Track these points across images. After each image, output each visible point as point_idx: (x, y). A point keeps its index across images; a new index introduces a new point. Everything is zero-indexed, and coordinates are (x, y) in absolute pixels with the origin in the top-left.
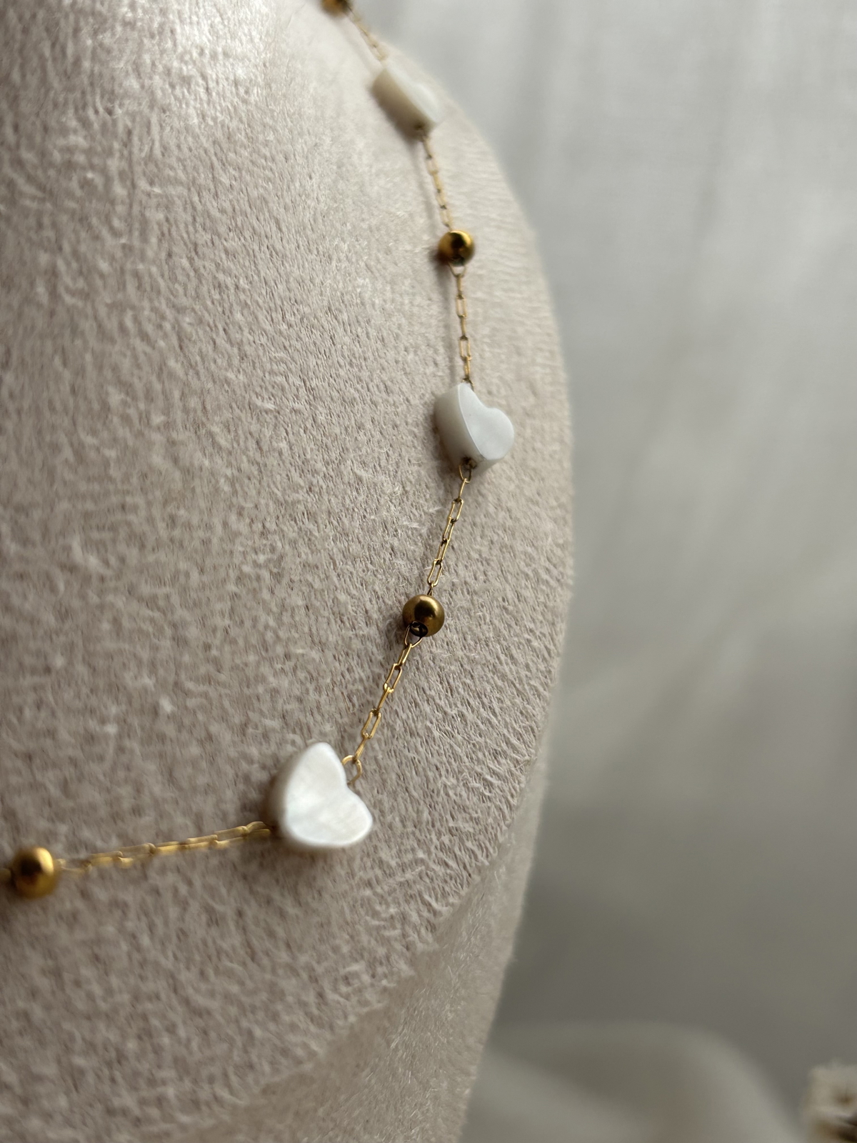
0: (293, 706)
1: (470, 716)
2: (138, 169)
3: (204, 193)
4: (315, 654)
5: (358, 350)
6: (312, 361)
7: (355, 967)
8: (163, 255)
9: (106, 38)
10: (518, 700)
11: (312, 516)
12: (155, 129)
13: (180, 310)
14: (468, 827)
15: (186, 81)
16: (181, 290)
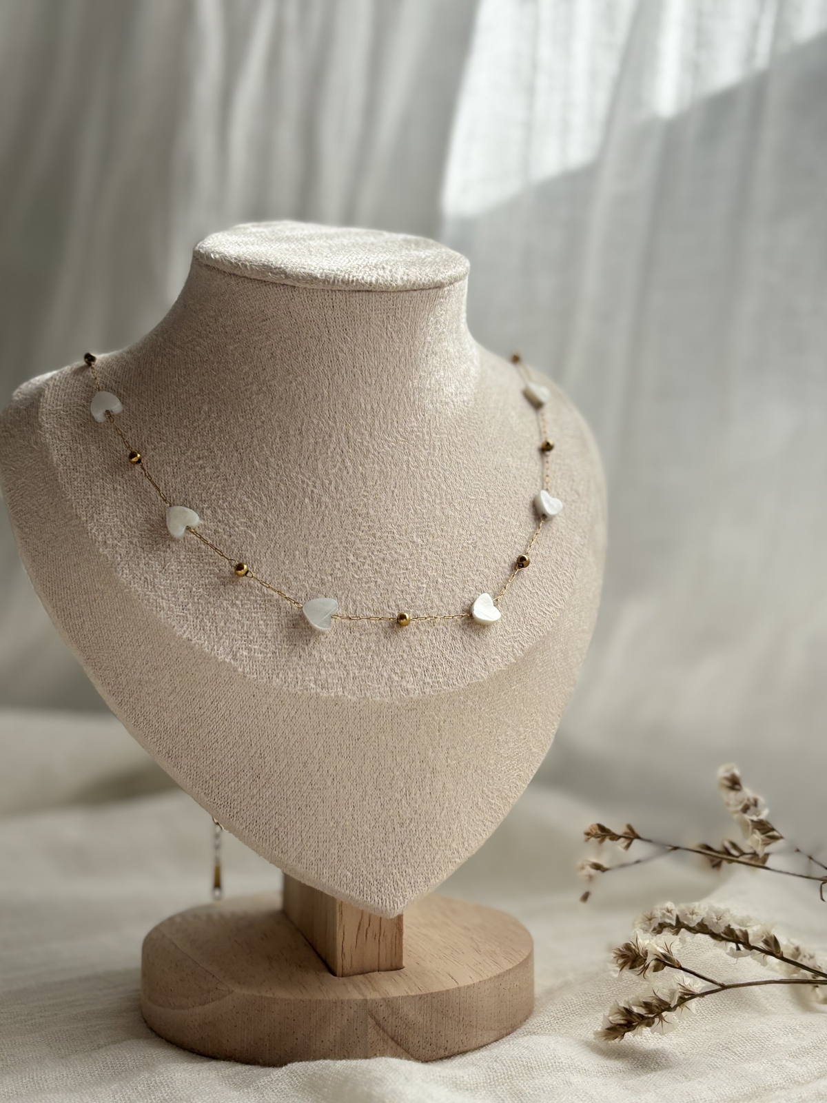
0: (478, 584)
1: (539, 593)
2: (432, 431)
3: (453, 436)
4: (486, 570)
5: (505, 481)
6: (488, 484)
7: (496, 657)
8: (440, 455)
9: (423, 395)
10: (559, 591)
11: (487, 531)
12: (437, 418)
13: (445, 470)
14: (537, 625)
15: (447, 403)
16: (445, 465)
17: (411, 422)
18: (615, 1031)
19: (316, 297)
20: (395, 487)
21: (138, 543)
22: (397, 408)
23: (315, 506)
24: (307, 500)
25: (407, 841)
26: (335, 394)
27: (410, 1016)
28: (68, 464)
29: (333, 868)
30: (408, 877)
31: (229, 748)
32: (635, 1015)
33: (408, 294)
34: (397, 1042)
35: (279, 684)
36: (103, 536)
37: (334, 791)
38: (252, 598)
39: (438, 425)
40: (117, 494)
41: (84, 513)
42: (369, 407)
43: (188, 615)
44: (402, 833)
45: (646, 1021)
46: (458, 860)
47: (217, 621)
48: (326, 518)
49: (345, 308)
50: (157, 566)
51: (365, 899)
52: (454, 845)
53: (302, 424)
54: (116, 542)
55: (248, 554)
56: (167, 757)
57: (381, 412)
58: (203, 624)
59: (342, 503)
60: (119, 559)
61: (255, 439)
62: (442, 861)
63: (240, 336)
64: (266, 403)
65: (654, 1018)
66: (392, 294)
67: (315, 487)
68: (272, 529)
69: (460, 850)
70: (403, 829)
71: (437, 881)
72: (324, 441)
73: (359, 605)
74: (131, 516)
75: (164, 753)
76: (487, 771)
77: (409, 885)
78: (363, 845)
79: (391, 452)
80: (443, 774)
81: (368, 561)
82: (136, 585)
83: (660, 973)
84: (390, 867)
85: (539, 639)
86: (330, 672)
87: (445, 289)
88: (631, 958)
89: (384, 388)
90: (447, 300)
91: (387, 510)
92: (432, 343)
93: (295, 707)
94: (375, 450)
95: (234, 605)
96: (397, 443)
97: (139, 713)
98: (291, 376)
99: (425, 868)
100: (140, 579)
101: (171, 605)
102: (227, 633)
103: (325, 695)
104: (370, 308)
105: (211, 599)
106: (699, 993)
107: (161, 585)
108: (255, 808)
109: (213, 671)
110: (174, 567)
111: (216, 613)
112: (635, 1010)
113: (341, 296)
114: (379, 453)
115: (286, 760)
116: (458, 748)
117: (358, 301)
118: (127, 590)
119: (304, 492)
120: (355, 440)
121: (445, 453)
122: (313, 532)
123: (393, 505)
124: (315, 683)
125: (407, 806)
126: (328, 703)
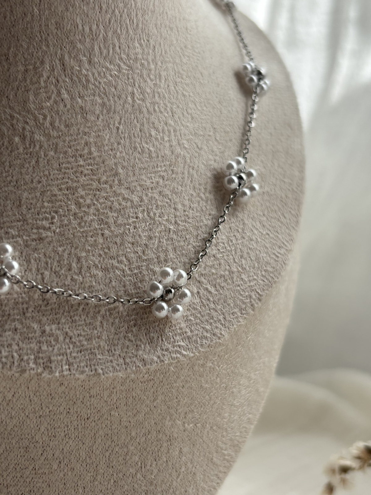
17: (135, 48)
20: (120, 123)
22: (119, 31)
23: (28, 146)
24: (17, 139)
26: (47, 12)
39: (163, 53)
42: (87, 29)
48: (41, 160)
53: (9, 48)
57: (101, 36)
59: (60, 142)
67: (26, 123)
72: (35, 68)
73: (84, 263)
76: (221, 425)
79: (114, 82)
81: (93, 211)
89: (104, 7)
91: (112, 150)
94: (96, 79)
96: (120, 71)
114: (100, 83)
119: (14, 130)
120: (72, 68)
121: (171, 84)
122: (27, 177)
123: (119, 144)
124: (35, 363)
125: (142, 478)
126: (52, 384)
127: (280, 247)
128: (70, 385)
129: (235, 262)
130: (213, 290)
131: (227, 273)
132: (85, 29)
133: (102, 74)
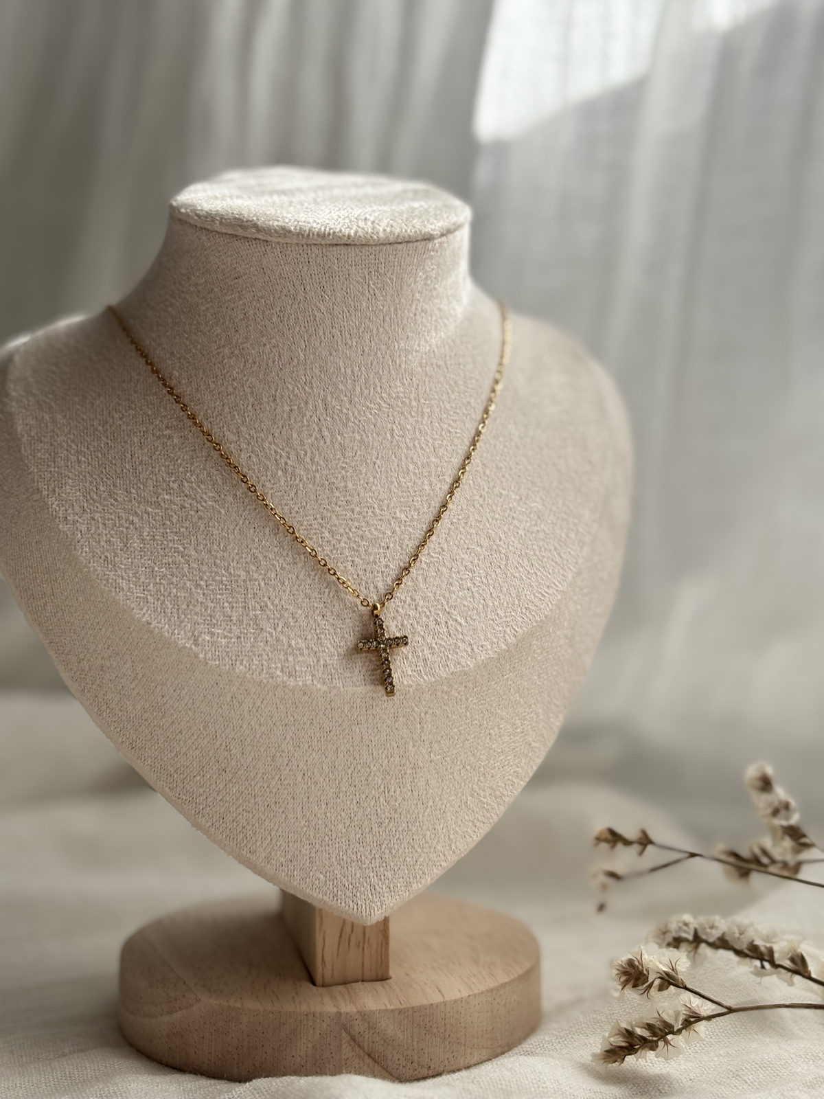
0: (469, 564)
1: (538, 573)
2: (421, 396)
3: (445, 402)
4: (479, 549)
5: (505, 450)
7: (485, 643)
8: (429, 422)
9: (410, 357)
10: (561, 571)
12: (427, 383)
13: (435, 440)
14: (534, 608)
15: (439, 367)
16: (435, 433)
17: (396, 387)
18: (614, 1054)
19: (290, 252)
20: (377, 458)
21: (100, 518)
22: (381, 372)
24: (280, 473)
25: (386, 842)
26: (312, 357)
27: (389, 1031)
28: (32, 434)
29: (305, 870)
30: (387, 881)
31: (193, 740)
32: (637, 1038)
33: (392, 247)
34: (374, 1059)
35: (243, 671)
36: (64, 512)
37: (305, 787)
38: (217, 578)
39: (428, 390)
40: (80, 467)
41: (46, 487)
42: (349, 371)
43: (149, 597)
44: (381, 833)
45: (649, 1044)
46: (444, 864)
47: (179, 603)
48: (299, 492)
49: (322, 264)
50: (118, 543)
51: (339, 904)
52: (439, 848)
53: (276, 390)
54: (77, 517)
55: (216, 532)
56: (130, 748)
57: (363, 376)
58: (164, 606)
59: (318, 475)
60: (79, 535)
61: (226, 407)
62: (425, 864)
63: (212, 296)
64: (239, 368)
65: (657, 1042)
66: (374, 247)
67: (289, 458)
68: (242, 504)
69: (446, 852)
70: (381, 830)
71: (420, 886)
72: (299, 408)
74: (95, 489)
75: (127, 744)
76: (477, 767)
77: (388, 890)
78: (337, 845)
79: (373, 420)
80: (426, 770)
81: (345, 539)
82: (95, 565)
83: (666, 992)
84: (367, 870)
85: (535, 624)
86: (299, 659)
87: (436, 241)
88: (634, 975)
89: (366, 350)
90: (439, 253)
91: (367, 483)
92: (421, 301)
93: (261, 696)
94: (356, 418)
95: (197, 586)
96: (380, 410)
97: (102, 700)
98: (265, 338)
99: (406, 872)
100: (100, 557)
101: (131, 586)
102: (189, 616)
103: (292, 684)
104: (350, 263)
105: (174, 580)
106: (706, 1015)
107: (122, 564)
108: (222, 804)
109: (174, 657)
110: (136, 544)
111: (179, 594)
112: (639, 1031)
113: (317, 250)
114: (360, 421)
115: (252, 753)
116: (442, 742)
117: (335, 256)
118: (86, 569)
119: (278, 464)
120: (334, 407)
121: (435, 420)
122: (286, 507)
123: (375, 477)
124: (282, 670)
125: (385, 804)
126: (296, 693)
127: (548, 587)
128: (312, 695)
129: (492, 597)
130: (463, 622)
131: (481, 606)
132: (347, 371)
133: (362, 413)
